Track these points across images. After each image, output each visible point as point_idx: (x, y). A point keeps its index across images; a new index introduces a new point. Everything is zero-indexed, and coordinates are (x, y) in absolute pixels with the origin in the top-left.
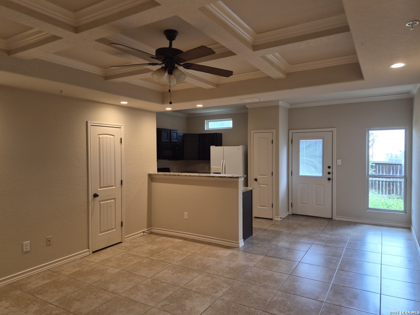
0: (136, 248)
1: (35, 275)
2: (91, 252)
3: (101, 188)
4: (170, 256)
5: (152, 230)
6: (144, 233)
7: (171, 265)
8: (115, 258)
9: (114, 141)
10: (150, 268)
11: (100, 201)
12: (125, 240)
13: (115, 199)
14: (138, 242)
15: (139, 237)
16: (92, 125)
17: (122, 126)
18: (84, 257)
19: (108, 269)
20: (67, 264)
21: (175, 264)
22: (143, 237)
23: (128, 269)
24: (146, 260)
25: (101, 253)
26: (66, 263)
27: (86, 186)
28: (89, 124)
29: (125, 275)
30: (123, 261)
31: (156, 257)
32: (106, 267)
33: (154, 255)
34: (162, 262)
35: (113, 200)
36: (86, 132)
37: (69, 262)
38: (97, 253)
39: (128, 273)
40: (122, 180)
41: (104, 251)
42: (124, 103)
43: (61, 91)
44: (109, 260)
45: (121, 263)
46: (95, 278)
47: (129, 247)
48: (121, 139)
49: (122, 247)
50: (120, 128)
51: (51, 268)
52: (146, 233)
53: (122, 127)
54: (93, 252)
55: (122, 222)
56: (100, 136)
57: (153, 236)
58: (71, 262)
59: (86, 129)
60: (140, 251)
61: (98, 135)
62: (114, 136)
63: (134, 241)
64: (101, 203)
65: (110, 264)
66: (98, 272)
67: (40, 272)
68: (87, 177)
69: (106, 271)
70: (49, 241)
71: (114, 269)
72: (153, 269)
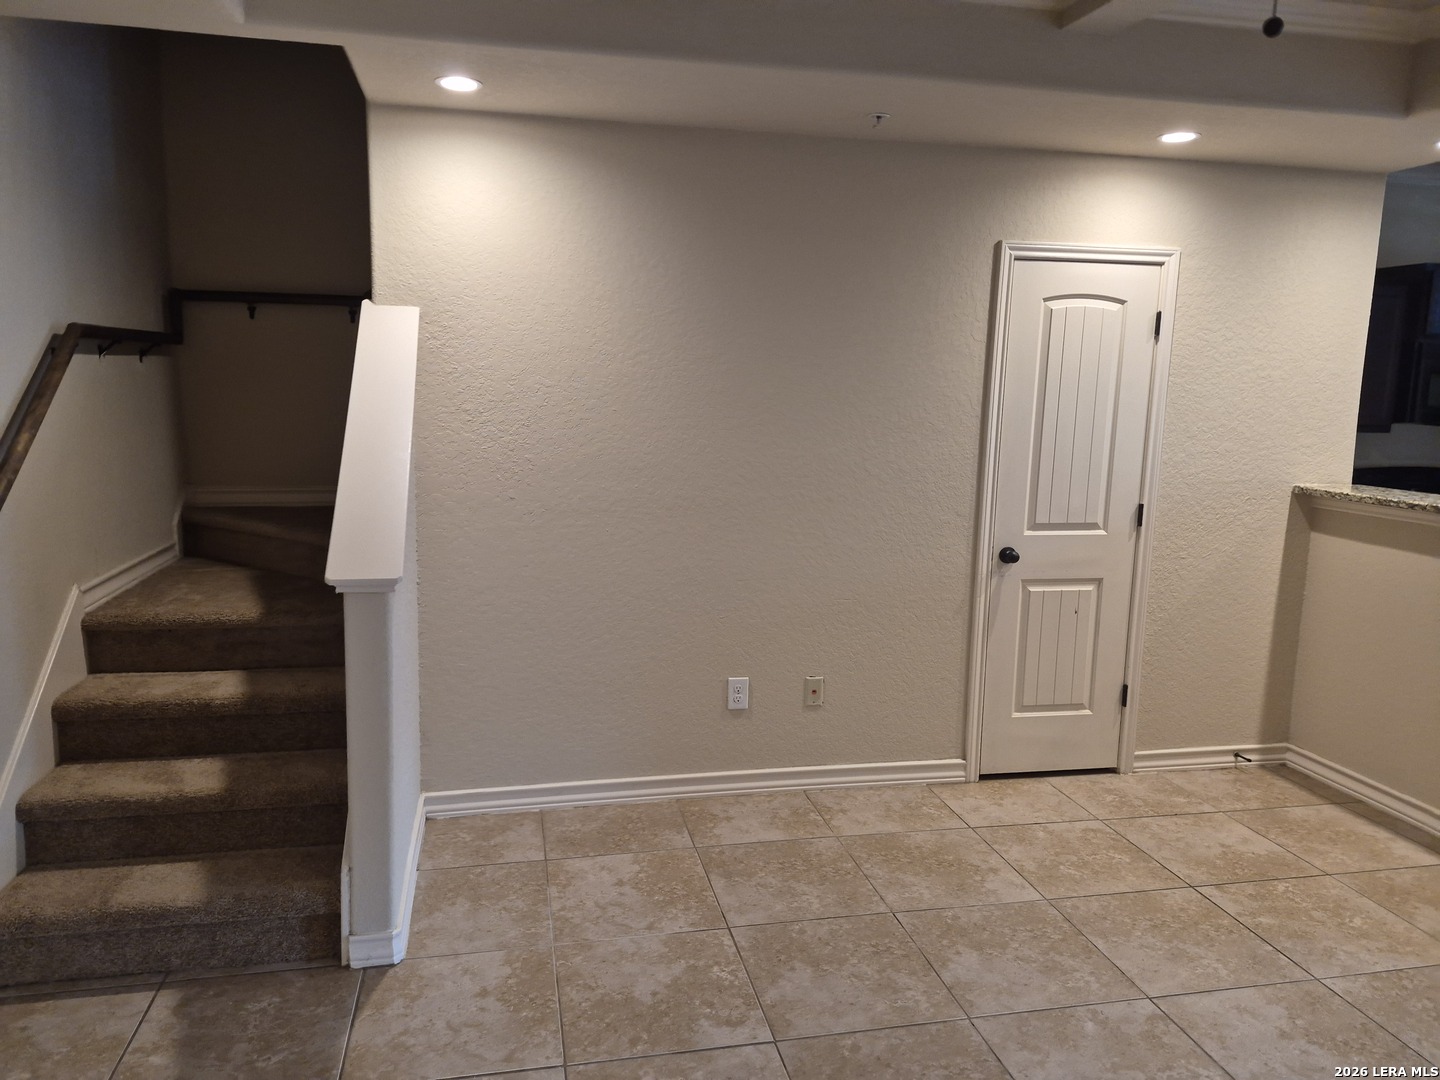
0: (1164, 822)
1: (760, 795)
2: (974, 776)
3: (1034, 526)
4: (1323, 923)
5: (1288, 756)
6: (1240, 759)
7: (1299, 974)
8: (1051, 833)
9: (1124, 324)
10: (1181, 946)
11: (1026, 582)
12: (1136, 765)
13: (1099, 582)
14: (1189, 795)
15: (1212, 770)
16: (1018, 259)
17: (1170, 255)
18: (943, 784)
19: (994, 871)
20: (872, 792)
21: (1328, 982)
22: (1231, 777)
23: (1078, 908)
24: (1178, 897)
25: (1010, 791)
26: (871, 788)
27: (968, 509)
28: (1007, 254)
29: (1050, 930)
30: (1075, 859)
31: (1236, 901)
32: (994, 861)
33: (1233, 888)
34: (1259, 941)
35: (1090, 588)
36: (989, 288)
37: (879, 788)
38: (996, 783)
39: (1066, 925)
40: (1145, 503)
41: (1026, 787)
42: (1178, 138)
43: (879, 117)
44: (1020, 832)
45: (1061, 864)
46: (924, 891)
47: (1137, 802)
48: (1159, 315)
49: (1109, 791)
50: (1161, 264)
51: (815, 789)
52: (1249, 761)
53: (1172, 263)
54: (983, 777)
55: (1125, 688)
56: (1055, 305)
57: (1281, 785)
58: (889, 787)
59: (990, 277)
60: (1178, 840)
61: (1045, 300)
62: (1122, 302)
63: (1178, 780)
64: (1032, 589)
65: (1015, 852)
66: (953, 868)
67: (777, 792)
68: (975, 477)
69: (983, 881)
70: (814, 691)
71: (1019, 880)
72: (1191, 960)
